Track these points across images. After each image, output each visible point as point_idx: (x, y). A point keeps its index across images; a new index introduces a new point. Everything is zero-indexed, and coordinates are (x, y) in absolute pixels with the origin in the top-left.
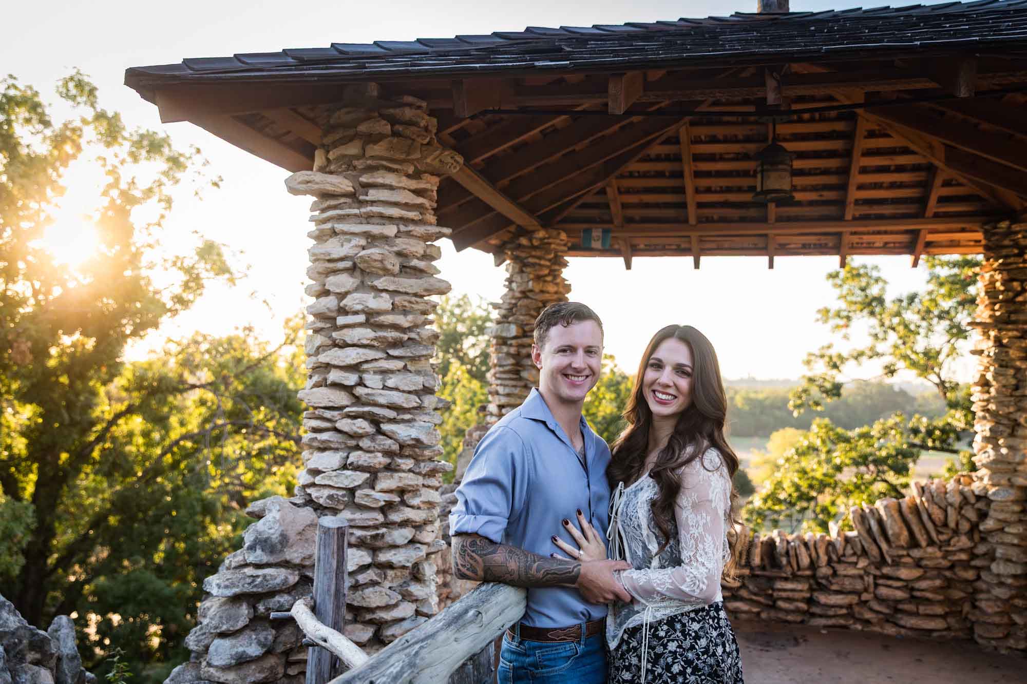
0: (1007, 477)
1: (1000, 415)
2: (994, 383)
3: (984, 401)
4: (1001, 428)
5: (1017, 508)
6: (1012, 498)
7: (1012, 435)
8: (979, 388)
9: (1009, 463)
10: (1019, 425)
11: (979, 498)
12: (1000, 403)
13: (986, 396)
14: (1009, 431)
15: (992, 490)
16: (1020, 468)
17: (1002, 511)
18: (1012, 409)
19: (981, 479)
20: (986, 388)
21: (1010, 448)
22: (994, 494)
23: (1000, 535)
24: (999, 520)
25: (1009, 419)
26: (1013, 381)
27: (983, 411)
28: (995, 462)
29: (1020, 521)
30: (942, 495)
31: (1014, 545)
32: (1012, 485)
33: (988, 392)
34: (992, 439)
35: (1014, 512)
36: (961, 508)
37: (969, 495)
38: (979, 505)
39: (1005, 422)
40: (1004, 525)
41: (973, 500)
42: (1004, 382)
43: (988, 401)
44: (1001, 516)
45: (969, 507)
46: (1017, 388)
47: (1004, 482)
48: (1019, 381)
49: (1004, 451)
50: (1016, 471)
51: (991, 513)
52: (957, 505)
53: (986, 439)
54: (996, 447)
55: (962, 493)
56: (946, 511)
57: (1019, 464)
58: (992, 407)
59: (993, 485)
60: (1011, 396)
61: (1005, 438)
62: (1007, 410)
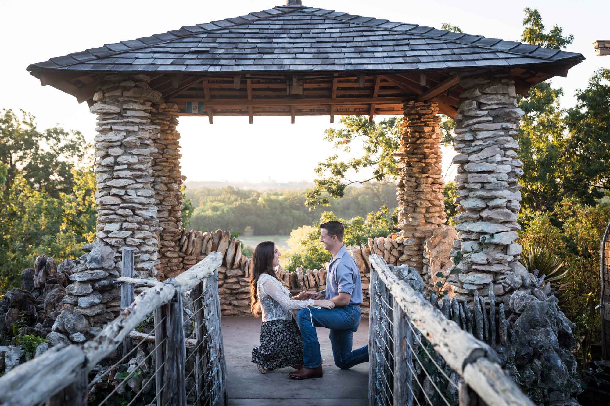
0: (412, 233)
1: (409, 202)
2: (406, 185)
3: (401, 195)
4: (409, 208)
5: (416, 248)
6: (414, 243)
7: (414, 212)
8: (399, 188)
9: (413, 226)
10: (417, 206)
11: (399, 245)
12: (409, 196)
13: (402, 192)
14: (412, 209)
15: (406, 240)
16: (418, 228)
17: (410, 250)
18: (414, 199)
19: (400, 235)
20: (402, 188)
21: (414, 218)
22: (406, 242)
23: (409, 262)
24: (408, 255)
25: (413, 204)
26: (415, 184)
27: (401, 200)
28: (407, 225)
29: (418, 255)
30: (382, 244)
31: (415, 267)
32: (414, 237)
33: (404, 190)
34: (405, 214)
35: (415, 250)
36: (391, 251)
37: (394, 243)
38: (399, 249)
39: (411, 205)
40: (410, 257)
41: (396, 246)
42: (411, 185)
43: (403, 194)
44: (409, 253)
45: (394, 250)
46: (417, 187)
47: (410, 235)
48: (418, 184)
49: (411, 220)
50: (416, 229)
51: (405, 252)
52: (389, 249)
53: (403, 214)
54: (407, 218)
55: (391, 243)
56: (384, 252)
57: (418, 226)
58: (405, 197)
59: (406, 237)
60: (414, 192)
61: (411, 213)
62: (412, 199)
